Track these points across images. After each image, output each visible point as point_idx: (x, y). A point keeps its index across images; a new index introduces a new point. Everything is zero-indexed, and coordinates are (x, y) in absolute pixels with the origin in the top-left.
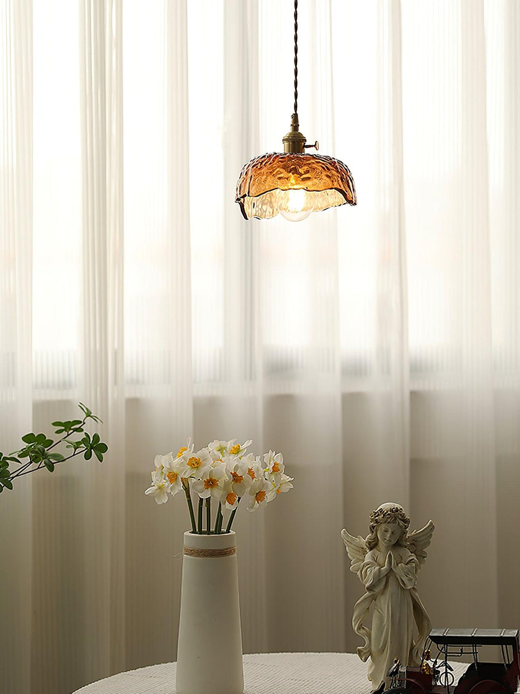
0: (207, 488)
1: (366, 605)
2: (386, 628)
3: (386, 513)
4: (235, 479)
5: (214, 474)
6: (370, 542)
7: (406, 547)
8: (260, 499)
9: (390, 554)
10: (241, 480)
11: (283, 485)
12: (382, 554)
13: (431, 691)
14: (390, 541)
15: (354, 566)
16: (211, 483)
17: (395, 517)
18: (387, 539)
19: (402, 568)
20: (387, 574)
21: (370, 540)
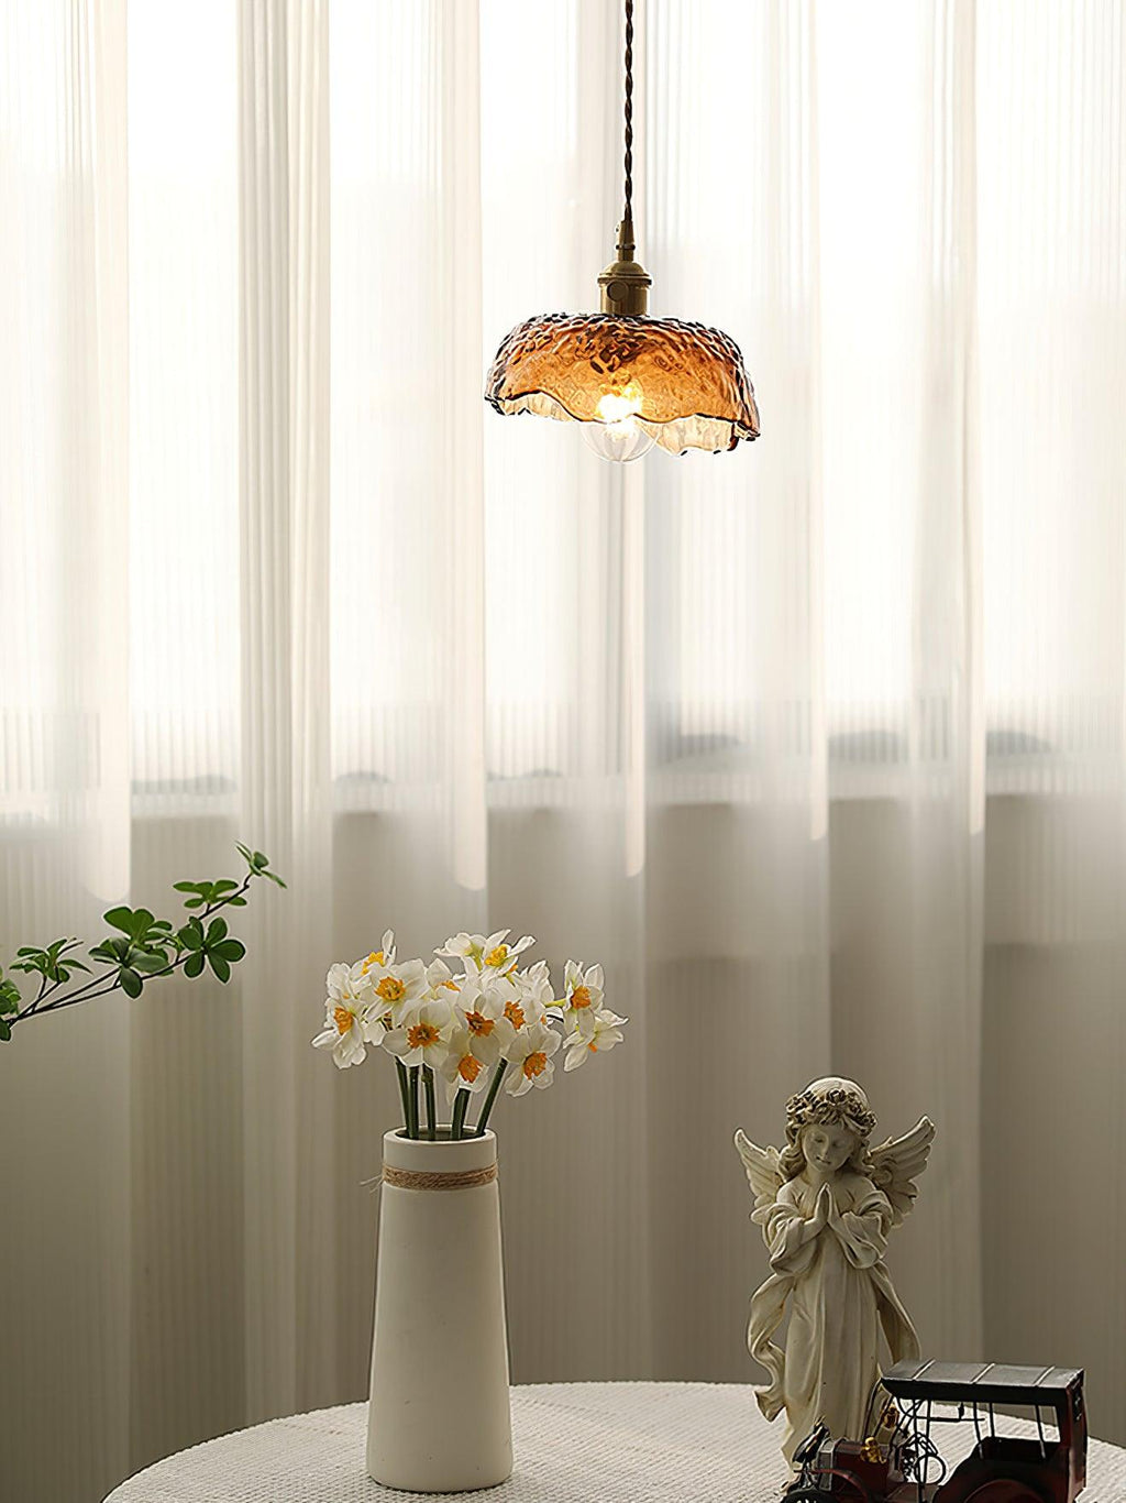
0: (415, 1046)
1: (775, 1299)
2: (814, 1350)
3: (818, 1102)
4: (475, 1028)
5: (430, 1016)
6: (788, 1163)
7: (867, 1175)
8: (533, 1071)
9: (825, 1190)
10: (491, 1028)
11: (602, 1034)
12: (811, 1189)
13: (885, 1496)
14: (829, 1163)
15: (760, 1212)
16: (424, 1035)
17: (838, 1112)
18: (822, 1158)
19: (849, 1222)
20: (819, 1234)
21: (788, 1159)
